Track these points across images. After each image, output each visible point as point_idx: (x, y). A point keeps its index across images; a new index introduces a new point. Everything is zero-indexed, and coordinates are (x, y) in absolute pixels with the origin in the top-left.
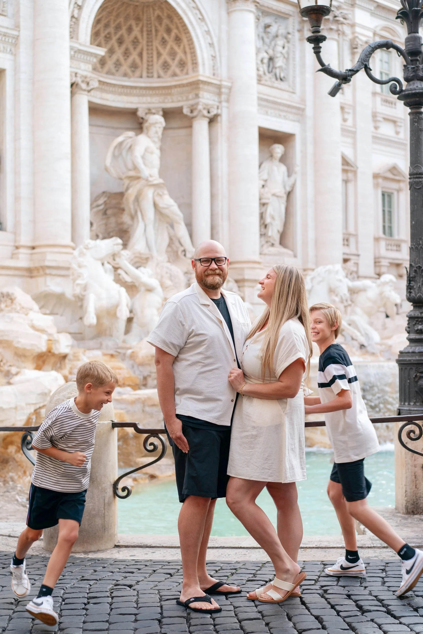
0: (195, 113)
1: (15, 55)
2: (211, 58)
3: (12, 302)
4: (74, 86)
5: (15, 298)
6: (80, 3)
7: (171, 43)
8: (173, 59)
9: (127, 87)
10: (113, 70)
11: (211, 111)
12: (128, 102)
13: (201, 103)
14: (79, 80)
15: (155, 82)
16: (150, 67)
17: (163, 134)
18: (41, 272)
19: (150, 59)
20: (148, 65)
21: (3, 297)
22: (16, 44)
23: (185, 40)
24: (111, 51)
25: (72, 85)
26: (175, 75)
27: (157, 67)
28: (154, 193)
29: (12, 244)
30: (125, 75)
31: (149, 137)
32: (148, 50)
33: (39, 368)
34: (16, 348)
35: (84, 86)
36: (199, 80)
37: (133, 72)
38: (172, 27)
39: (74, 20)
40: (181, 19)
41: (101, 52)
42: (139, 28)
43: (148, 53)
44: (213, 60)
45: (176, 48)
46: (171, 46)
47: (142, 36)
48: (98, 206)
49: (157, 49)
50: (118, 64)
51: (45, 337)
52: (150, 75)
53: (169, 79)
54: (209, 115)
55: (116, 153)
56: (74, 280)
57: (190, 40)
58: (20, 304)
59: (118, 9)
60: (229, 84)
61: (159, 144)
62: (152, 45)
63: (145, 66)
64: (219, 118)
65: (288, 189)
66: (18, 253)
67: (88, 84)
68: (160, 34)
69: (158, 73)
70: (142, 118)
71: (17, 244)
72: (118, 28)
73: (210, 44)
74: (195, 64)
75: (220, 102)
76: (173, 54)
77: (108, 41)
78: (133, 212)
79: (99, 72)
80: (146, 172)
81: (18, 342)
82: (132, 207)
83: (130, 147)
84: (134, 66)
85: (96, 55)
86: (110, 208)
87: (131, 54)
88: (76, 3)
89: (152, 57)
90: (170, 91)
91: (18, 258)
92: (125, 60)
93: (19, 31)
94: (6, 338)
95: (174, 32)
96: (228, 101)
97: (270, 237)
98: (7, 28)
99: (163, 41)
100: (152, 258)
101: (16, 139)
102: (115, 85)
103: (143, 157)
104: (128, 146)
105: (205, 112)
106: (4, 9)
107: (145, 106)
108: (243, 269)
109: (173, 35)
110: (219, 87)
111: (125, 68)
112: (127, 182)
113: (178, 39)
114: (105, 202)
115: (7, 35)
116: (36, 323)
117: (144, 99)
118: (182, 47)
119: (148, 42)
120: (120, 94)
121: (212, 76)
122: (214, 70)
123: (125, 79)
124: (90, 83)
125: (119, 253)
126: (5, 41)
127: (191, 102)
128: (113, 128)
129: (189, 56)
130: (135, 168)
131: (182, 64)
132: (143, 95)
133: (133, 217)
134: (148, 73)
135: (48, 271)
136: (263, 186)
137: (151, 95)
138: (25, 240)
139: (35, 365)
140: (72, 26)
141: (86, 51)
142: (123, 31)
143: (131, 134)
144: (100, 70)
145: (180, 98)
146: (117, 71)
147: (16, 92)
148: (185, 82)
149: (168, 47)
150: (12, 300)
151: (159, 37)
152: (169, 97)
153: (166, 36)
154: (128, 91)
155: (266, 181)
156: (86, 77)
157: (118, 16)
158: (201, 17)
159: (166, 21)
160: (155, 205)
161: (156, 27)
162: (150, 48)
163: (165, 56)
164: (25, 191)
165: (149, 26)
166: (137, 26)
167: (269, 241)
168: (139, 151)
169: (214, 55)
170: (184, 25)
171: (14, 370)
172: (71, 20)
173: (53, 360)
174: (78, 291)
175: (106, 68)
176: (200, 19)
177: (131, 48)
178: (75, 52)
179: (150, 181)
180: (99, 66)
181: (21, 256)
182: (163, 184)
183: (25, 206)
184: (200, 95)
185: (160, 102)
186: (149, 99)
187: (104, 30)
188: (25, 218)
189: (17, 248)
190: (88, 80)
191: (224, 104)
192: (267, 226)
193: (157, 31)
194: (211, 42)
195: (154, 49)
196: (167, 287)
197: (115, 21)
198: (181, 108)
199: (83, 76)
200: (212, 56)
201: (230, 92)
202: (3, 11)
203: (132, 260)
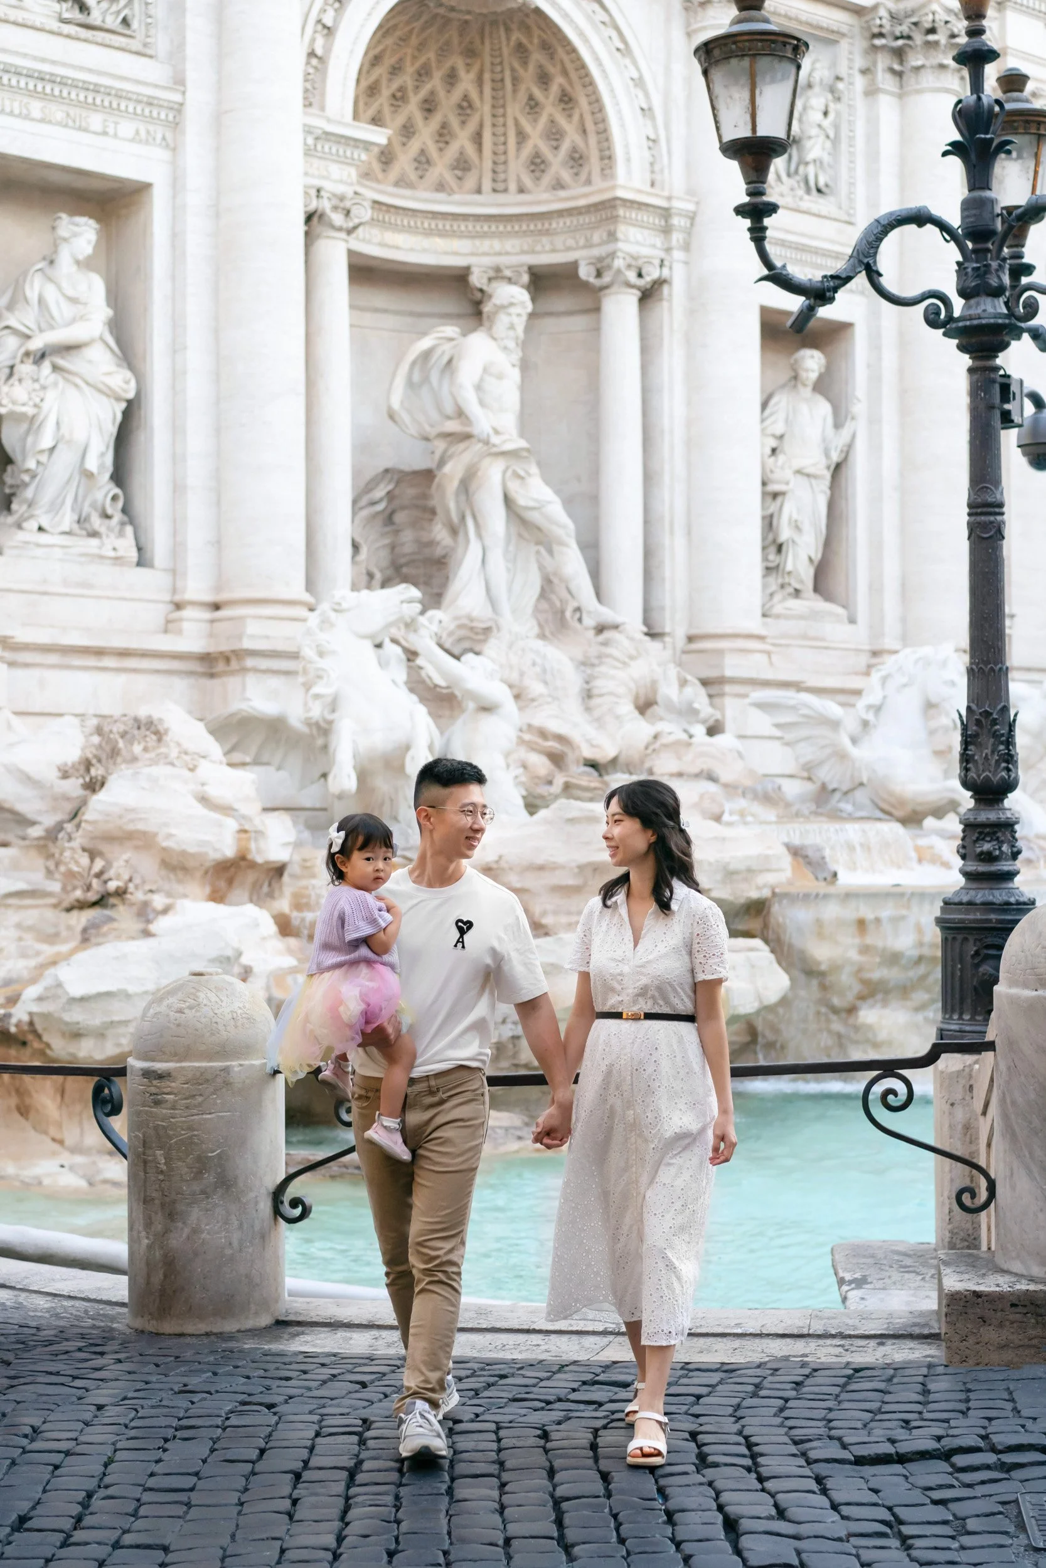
0: (607, 279)
1: (174, 149)
2: (645, 143)
3: (160, 740)
4: (315, 219)
5: (166, 731)
6: (328, 20)
8: (556, 148)
9: (444, 216)
10: (413, 176)
11: (644, 272)
12: (446, 253)
13: (619, 254)
14: (326, 205)
15: (511, 204)
16: (500, 168)
17: (528, 329)
18: (234, 664)
19: (501, 149)
20: (495, 163)
21: (139, 728)
22: (177, 124)
23: (583, 102)
24: (408, 131)
25: (309, 218)
26: (559, 185)
27: (517, 167)
28: (504, 472)
29: (167, 597)
30: (441, 187)
31: (495, 339)
32: (494, 125)
33: (217, 897)
34: (164, 849)
35: (337, 219)
36: (616, 199)
37: (460, 179)
38: (551, 69)
39: (314, 61)
40: (574, 50)
41: (379, 136)
42: (472, 75)
43: (494, 134)
44: (650, 148)
45: (562, 121)
46: (551, 115)
47: (481, 92)
48: (373, 503)
49: (517, 123)
50: (423, 161)
51: (232, 825)
52: (501, 186)
53: (545, 196)
54: (641, 282)
55: (416, 377)
56: (307, 686)
57: (596, 102)
58: (179, 744)
59: (423, 29)
60: (691, 207)
61: (516, 356)
62: (504, 115)
63: (488, 164)
64: (665, 289)
65: (835, 457)
66: (181, 620)
67: (348, 213)
68: (523, 88)
69: (519, 180)
70: (481, 291)
71: (178, 598)
72: (423, 73)
73: (642, 109)
74: (607, 157)
75: (668, 250)
76: (555, 135)
77: (399, 106)
78: (455, 518)
79: (378, 181)
80: (483, 422)
81: (170, 836)
82: (452, 506)
83: (450, 361)
84: (462, 166)
85: (367, 145)
86: (403, 508)
87: (452, 135)
88: (319, 21)
89: (505, 143)
90: (547, 226)
91: (180, 632)
92: (441, 150)
93: (184, 93)
94: (140, 826)
95: (558, 81)
96: (686, 247)
97: (789, 573)
98: (156, 86)
99: (533, 103)
100: (499, 629)
101: (177, 348)
102: (415, 212)
103: (479, 388)
104: (445, 359)
105: (631, 276)
106: (149, 40)
107: (488, 261)
108: (720, 652)
109: (554, 89)
110: (666, 213)
111: (440, 169)
112: (440, 446)
113: (566, 100)
114: (388, 493)
115: (156, 102)
116: (213, 791)
117: (485, 245)
118: (576, 117)
119: (494, 107)
120: (429, 233)
121: (648, 189)
122: (653, 172)
123: (441, 196)
124: (354, 211)
125: (413, 620)
126: (151, 117)
127: (596, 252)
128: (412, 314)
129: (593, 139)
130: (461, 414)
131: (577, 159)
132: (484, 236)
133: (454, 531)
134: (494, 180)
135: (250, 662)
136: (774, 451)
137: (501, 235)
138: (197, 588)
139: (208, 890)
140: (310, 77)
141: (342, 136)
142: (436, 82)
143: (450, 330)
144: (380, 176)
145: (571, 242)
146: (421, 177)
147: (176, 237)
148: (582, 202)
149: (543, 120)
150: (160, 735)
151: (522, 96)
152: (545, 240)
153: (538, 93)
154: (448, 225)
155: (781, 437)
156: (342, 198)
157: (421, 47)
158: (621, 46)
159: (537, 57)
160: (508, 500)
162: (500, 120)
163: (536, 140)
164: (197, 473)
165: (498, 68)
166: (468, 71)
167: (789, 584)
168: (468, 373)
169: (652, 136)
170: (583, 66)
171: (159, 901)
172: (308, 63)
173: (251, 877)
174: (317, 711)
175: (394, 172)
176: (618, 49)
177: (454, 122)
178: (317, 139)
179: (494, 446)
180: (376, 167)
181: (186, 625)
182: (528, 450)
183: (197, 510)
184: (620, 235)
185: (523, 252)
186: (497, 245)
187: (390, 80)
188: (197, 537)
189: (178, 606)
190: (347, 204)
191: (678, 255)
192: (784, 548)
193: (516, 80)
194: (645, 106)
195: (510, 123)
196: (533, 700)
197: (414, 58)
198: (575, 265)
199: (335, 195)
200: (648, 138)
201: (692, 224)
202: (145, 45)
203: (451, 634)
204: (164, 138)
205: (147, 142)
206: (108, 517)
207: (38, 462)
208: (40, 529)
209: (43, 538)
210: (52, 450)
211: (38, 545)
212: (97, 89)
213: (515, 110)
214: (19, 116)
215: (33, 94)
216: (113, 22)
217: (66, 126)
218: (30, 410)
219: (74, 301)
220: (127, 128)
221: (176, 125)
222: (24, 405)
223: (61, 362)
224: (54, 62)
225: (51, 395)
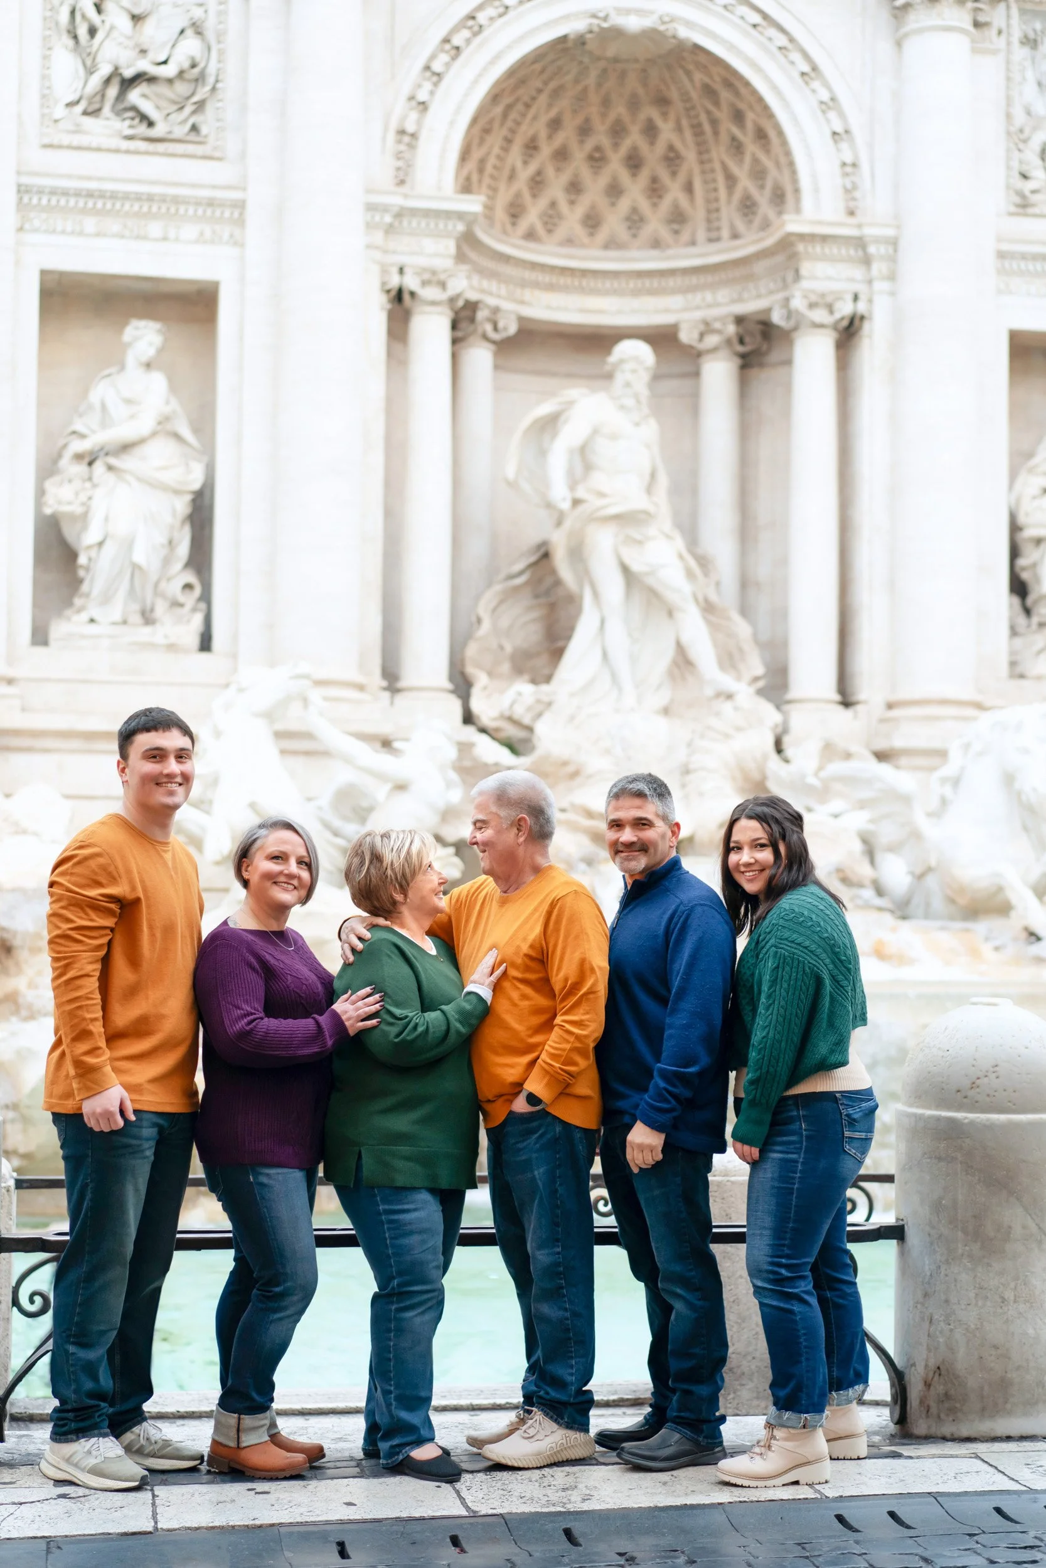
0: (792, 320)
1: (241, 245)
2: (839, 170)
6: (423, 95)
7: (751, 148)
8: (762, 187)
10: (623, 233)
11: (834, 309)
13: (798, 293)
14: (411, 282)
15: (725, 250)
19: (713, 195)
20: (709, 211)
22: (241, 220)
23: (772, 134)
24: (614, 191)
26: (765, 224)
27: (729, 213)
28: (615, 539)
30: (656, 244)
32: (702, 173)
36: (795, 234)
37: (676, 232)
38: (742, 106)
39: (406, 139)
40: (747, 84)
41: (471, 204)
42: (670, 124)
43: (706, 182)
44: (846, 175)
45: (762, 158)
46: (753, 155)
47: (683, 141)
49: (725, 168)
50: (635, 220)
52: (714, 235)
53: (754, 238)
54: (833, 320)
59: (599, 85)
60: (890, 232)
62: (710, 161)
63: (701, 213)
64: (866, 326)
68: (722, 129)
69: (732, 227)
72: (618, 131)
73: (836, 133)
75: (870, 282)
76: (759, 174)
77: (600, 167)
79: (583, 246)
84: (678, 218)
85: (460, 215)
87: (663, 188)
88: (411, 98)
89: (716, 190)
90: (748, 271)
92: (655, 205)
93: (246, 189)
95: (750, 116)
96: (892, 277)
99: (735, 143)
102: (616, 274)
105: (820, 315)
106: (219, 143)
107: (698, 315)
109: (749, 125)
110: (860, 243)
111: (655, 225)
113: (761, 136)
115: (217, 202)
117: (697, 298)
118: (772, 153)
119: (700, 153)
120: (636, 293)
121: (841, 217)
122: (850, 200)
123: (655, 253)
124: (449, 284)
126: (214, 217)
127: (788, 293)
131: (779, 198)
132: (695, 289)
134: (709, 230)
137: (713, 287)
140: (401, 155)
141: (429, 210)
142: (634, 137)
146: (633, 236)
148: (768, 243)
149: (748, 159)
151: (724, 137)
153: (737, 132)
154: (655, 283)
156: (434, 271)
157: (606, 103)
158: (807, 69)
159: (725, 96)
160: (625, 566)
161: (708, 112)
162: (707, 166)
163: (745, 183)
164: (250, 557)
165: (692, 113)
166: (665, 120)
169: (849, 161)
170: (760, 100)
172: (399, 142)
175: (602, 235)
176: (803, 74)
177: (664, 175)
184: (805, 273)
185: (733, 301)
186: (706, 297)
187: (582, 142)
190: (442, 277)
193: (714, 122)
194: (839, 129)
195: (717, 166)
196: (590, 776)
197: (604, 115)
198: (768, 311)
199: (425, 270)
200: (844, 164)
201: (896, 251)
202: (215, 148)
203: (529, 709)
204: (231, 236)
205: (212, 242)
206: (181, 605)
207: (90, 559)
208: (92, 621)
209: (92, 629)
210: (100, 544)
211: (83, 637)
212: (150, 198)
213: (719, 153)
214: (73, 233)
215: (84, 211)
216: (181, 131)
217: (123, 237)
218: (78, 510)
219: (129, 402)
220: (190, 231)
221: (241, 222)
222: (69, 503)
223: (112, 461)
224: (100, 179)
225: (98, 493)
